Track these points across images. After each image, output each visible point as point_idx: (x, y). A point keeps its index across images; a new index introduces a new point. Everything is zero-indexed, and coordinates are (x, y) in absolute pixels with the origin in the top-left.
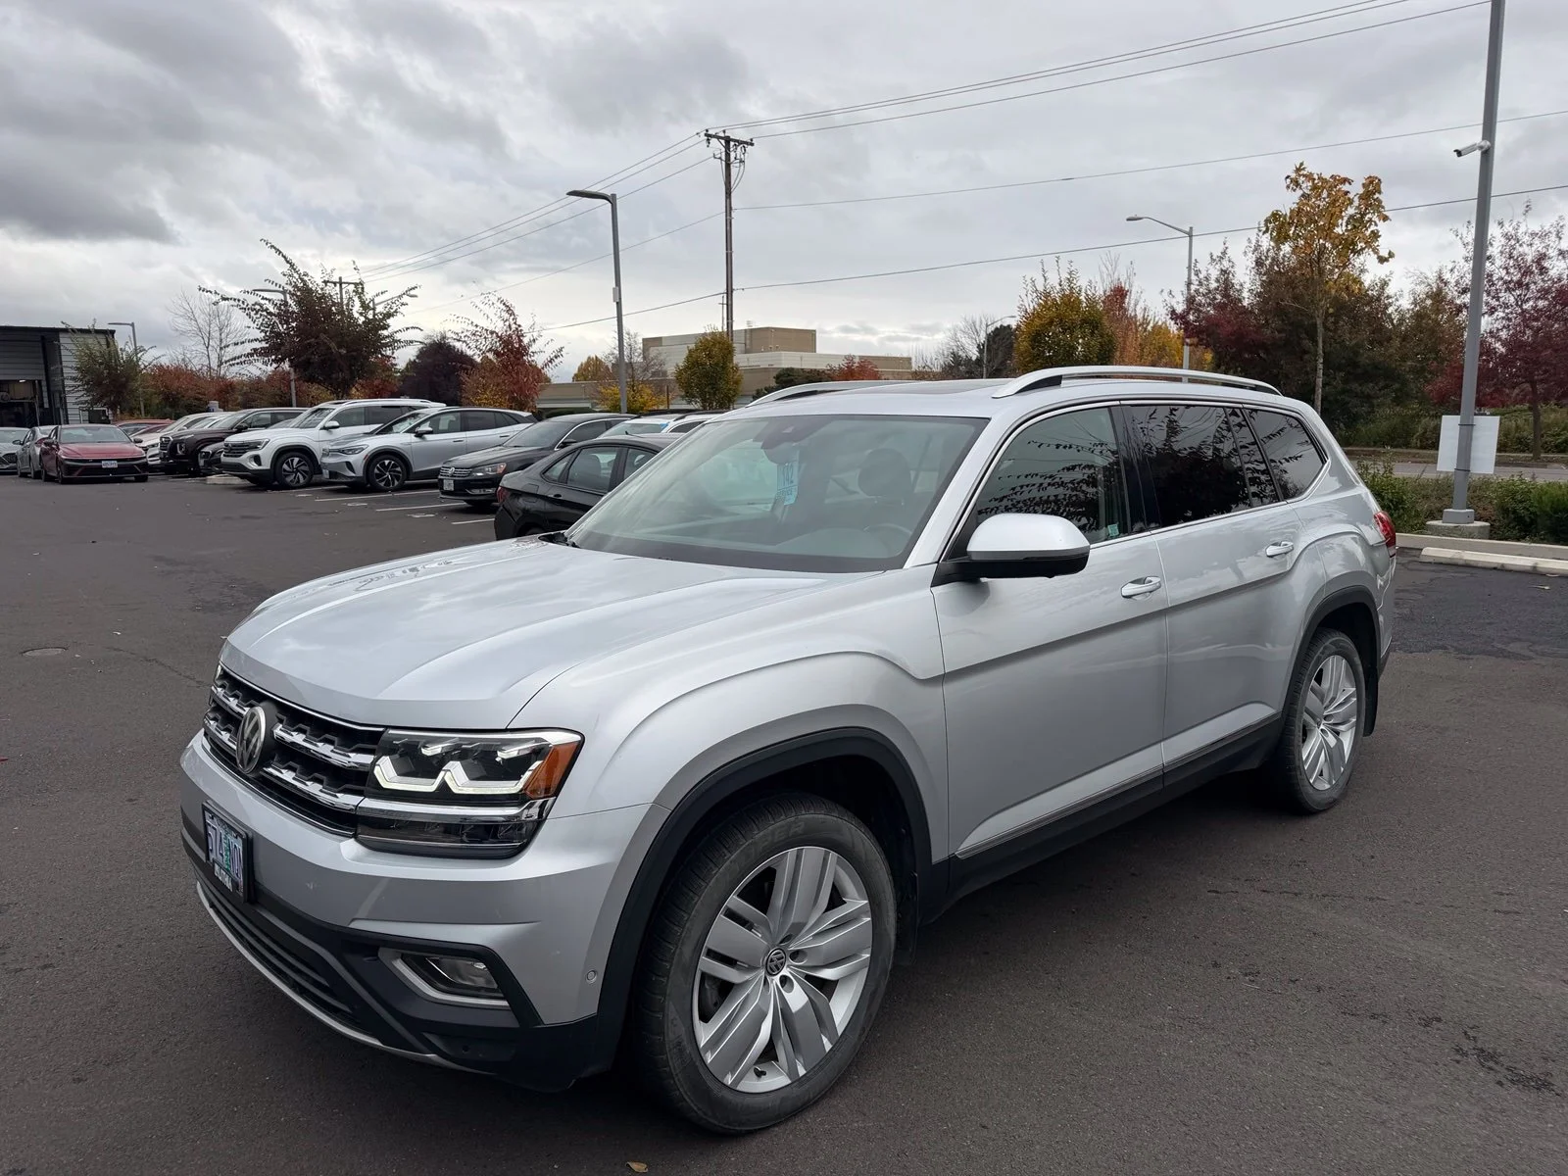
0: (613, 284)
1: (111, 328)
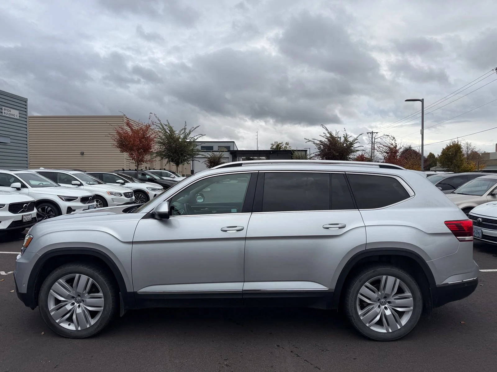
0: (421, 128)
1: (306, 149)
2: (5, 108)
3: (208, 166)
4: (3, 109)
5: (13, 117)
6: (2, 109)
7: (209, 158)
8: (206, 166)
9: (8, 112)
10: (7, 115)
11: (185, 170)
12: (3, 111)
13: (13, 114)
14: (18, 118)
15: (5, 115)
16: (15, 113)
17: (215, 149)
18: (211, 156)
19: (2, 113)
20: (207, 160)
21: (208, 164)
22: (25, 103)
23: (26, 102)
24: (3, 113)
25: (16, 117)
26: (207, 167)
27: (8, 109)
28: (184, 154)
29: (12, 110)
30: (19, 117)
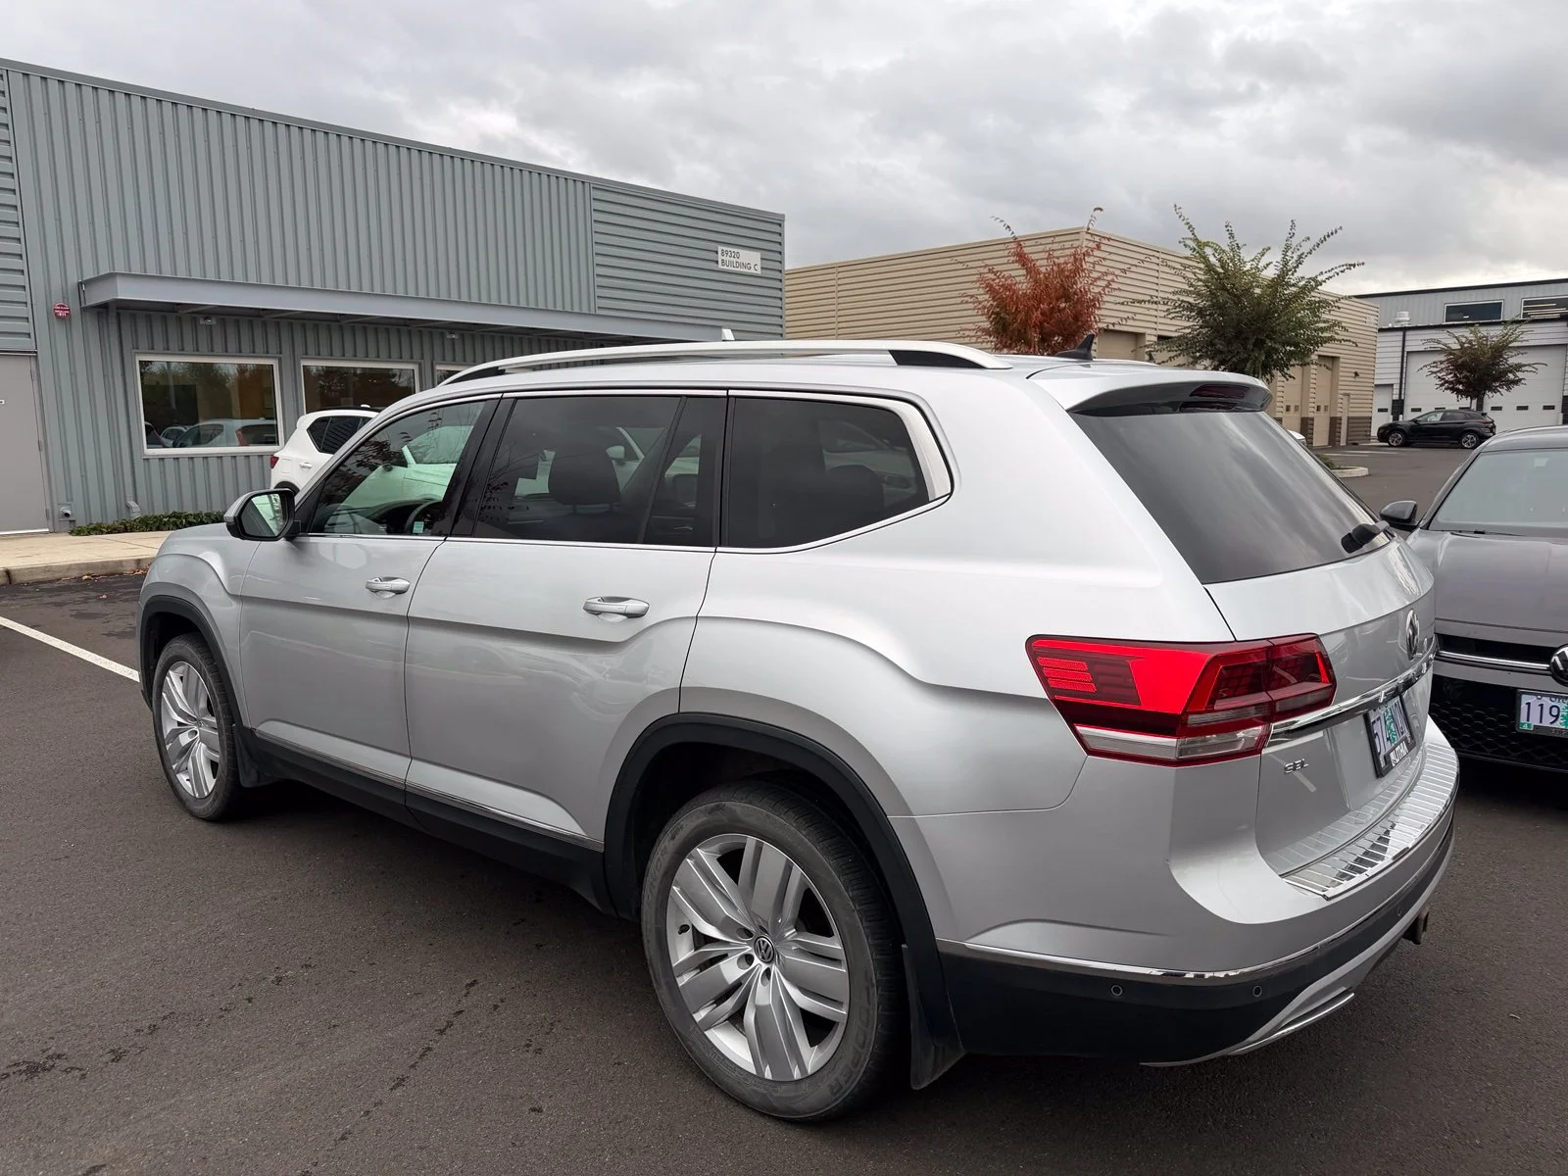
2: (725, 249)
3: (1447, 382)
4: (720, 252)
5: (747, 270)
6: (717, 252)
7: (1448, 351)
8: (1438, 382)
9: (732, 259)
10: (730, 268)
11: (1345, 401)
12: (720, 258)
13: (746, 262)
14: (759, 272)
15: (725, 267)
16: (751, 260)
17: (1512, 310)
18: (1462, 344)
19: (717, 262)
20: (1442, 358)
21: (1444, 373)
22: (776, 228)
23: (780, 225)
24: (720, 262)
25: (752, 271)
26: (1442, 385)
27: (732, 250)
28: (1268, 341)
29: (743, 252)
30: (762, 268)
